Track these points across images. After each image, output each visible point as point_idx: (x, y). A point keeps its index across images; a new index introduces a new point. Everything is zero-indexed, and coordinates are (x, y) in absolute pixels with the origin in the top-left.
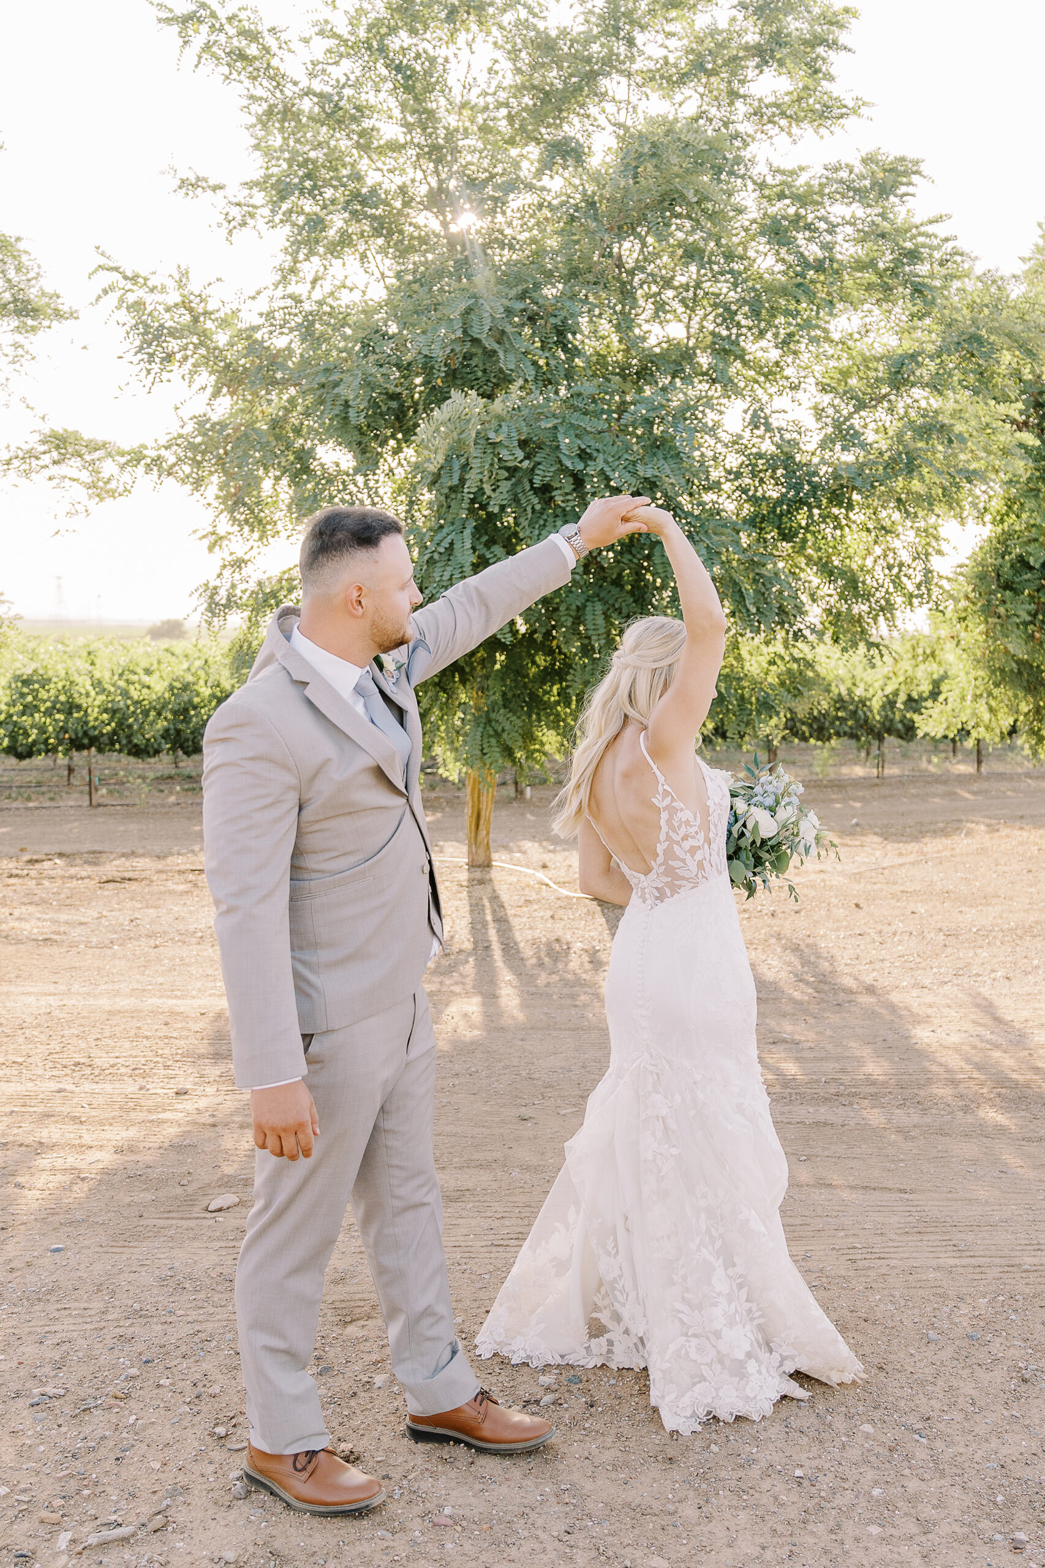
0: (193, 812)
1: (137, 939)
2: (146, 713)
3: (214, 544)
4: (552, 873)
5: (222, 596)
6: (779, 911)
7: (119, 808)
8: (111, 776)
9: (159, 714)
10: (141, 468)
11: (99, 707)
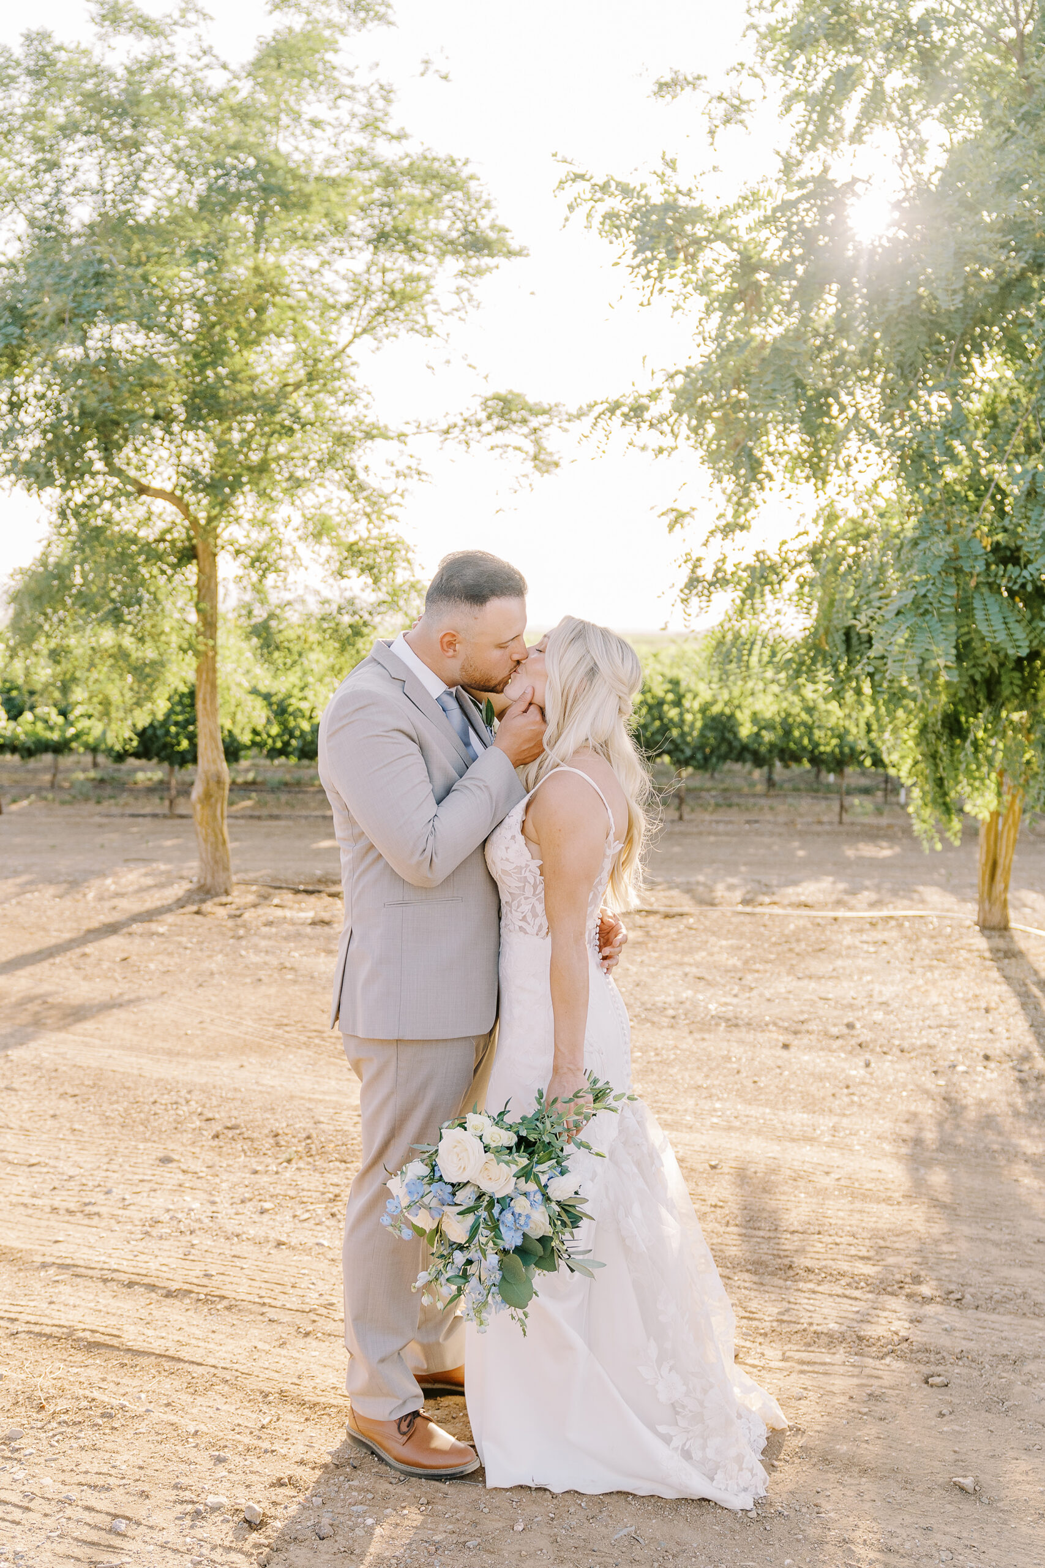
3: (676, 521)
5: (706, 571)
10: (618, 419)
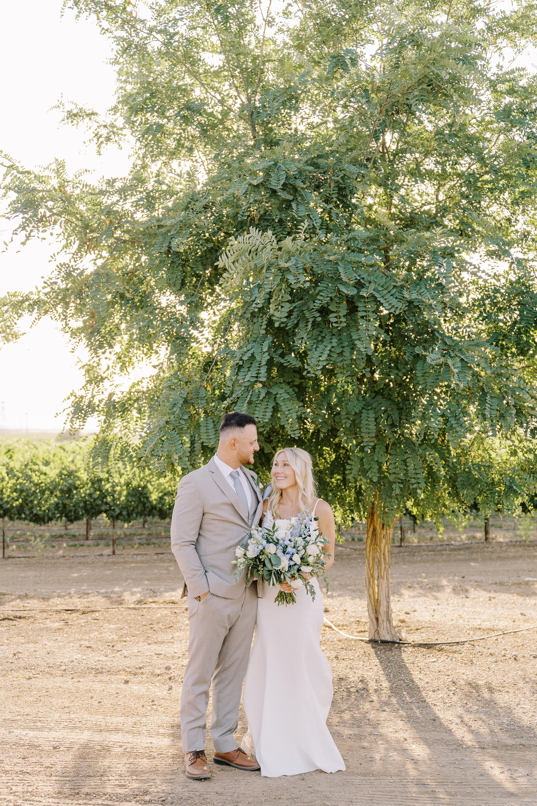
0: (73, 563)
1: (16, 671)
2: (43, 492)
4: (331, 616)
6: (520, 656)
7: (22, 559)
8: (21, 535)
9: (52, 493)
11: (11, 488)
